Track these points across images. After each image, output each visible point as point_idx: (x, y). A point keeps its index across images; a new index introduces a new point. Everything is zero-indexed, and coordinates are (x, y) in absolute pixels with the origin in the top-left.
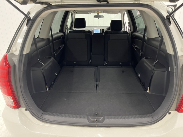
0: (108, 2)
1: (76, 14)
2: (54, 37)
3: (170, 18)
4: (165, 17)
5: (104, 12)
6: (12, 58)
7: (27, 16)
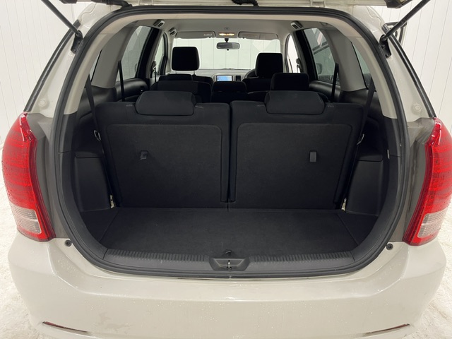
0: (255, 4)
1: (175, 39)
2: (126, 87)
3: (389, 40)
4: (378, 40)
5: (240, 34)
6: (39, 123)
7: (74, 28)
